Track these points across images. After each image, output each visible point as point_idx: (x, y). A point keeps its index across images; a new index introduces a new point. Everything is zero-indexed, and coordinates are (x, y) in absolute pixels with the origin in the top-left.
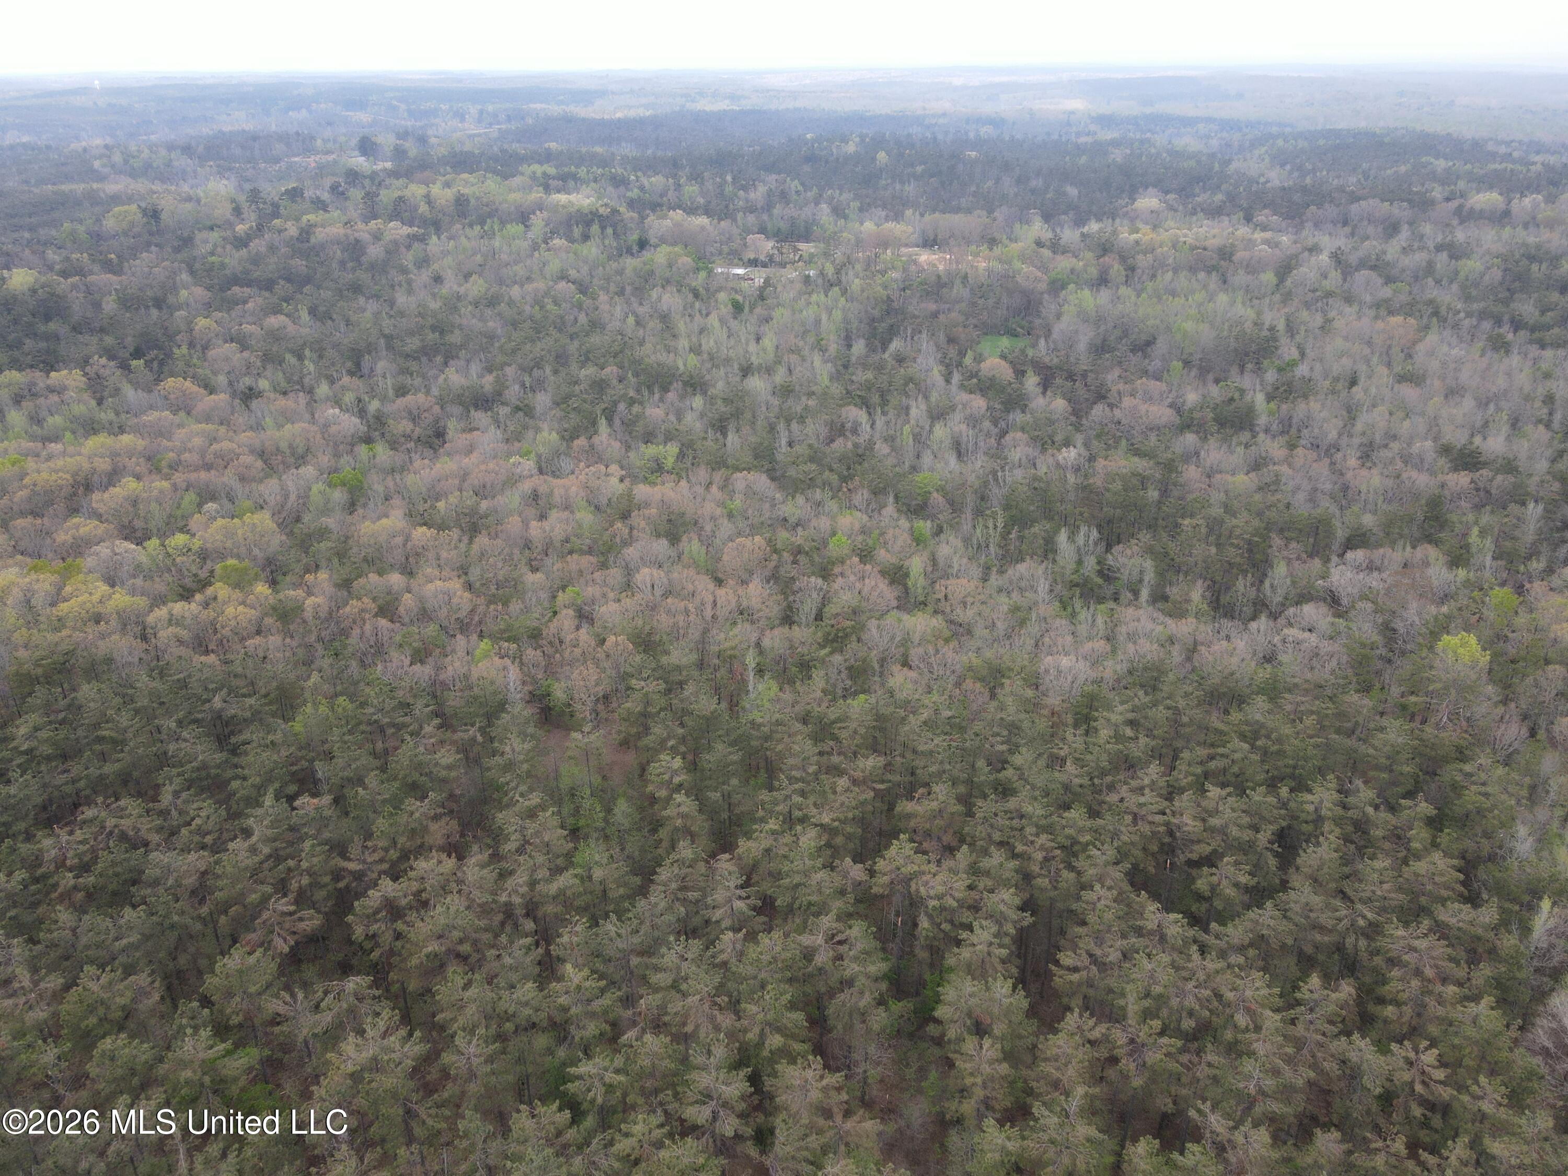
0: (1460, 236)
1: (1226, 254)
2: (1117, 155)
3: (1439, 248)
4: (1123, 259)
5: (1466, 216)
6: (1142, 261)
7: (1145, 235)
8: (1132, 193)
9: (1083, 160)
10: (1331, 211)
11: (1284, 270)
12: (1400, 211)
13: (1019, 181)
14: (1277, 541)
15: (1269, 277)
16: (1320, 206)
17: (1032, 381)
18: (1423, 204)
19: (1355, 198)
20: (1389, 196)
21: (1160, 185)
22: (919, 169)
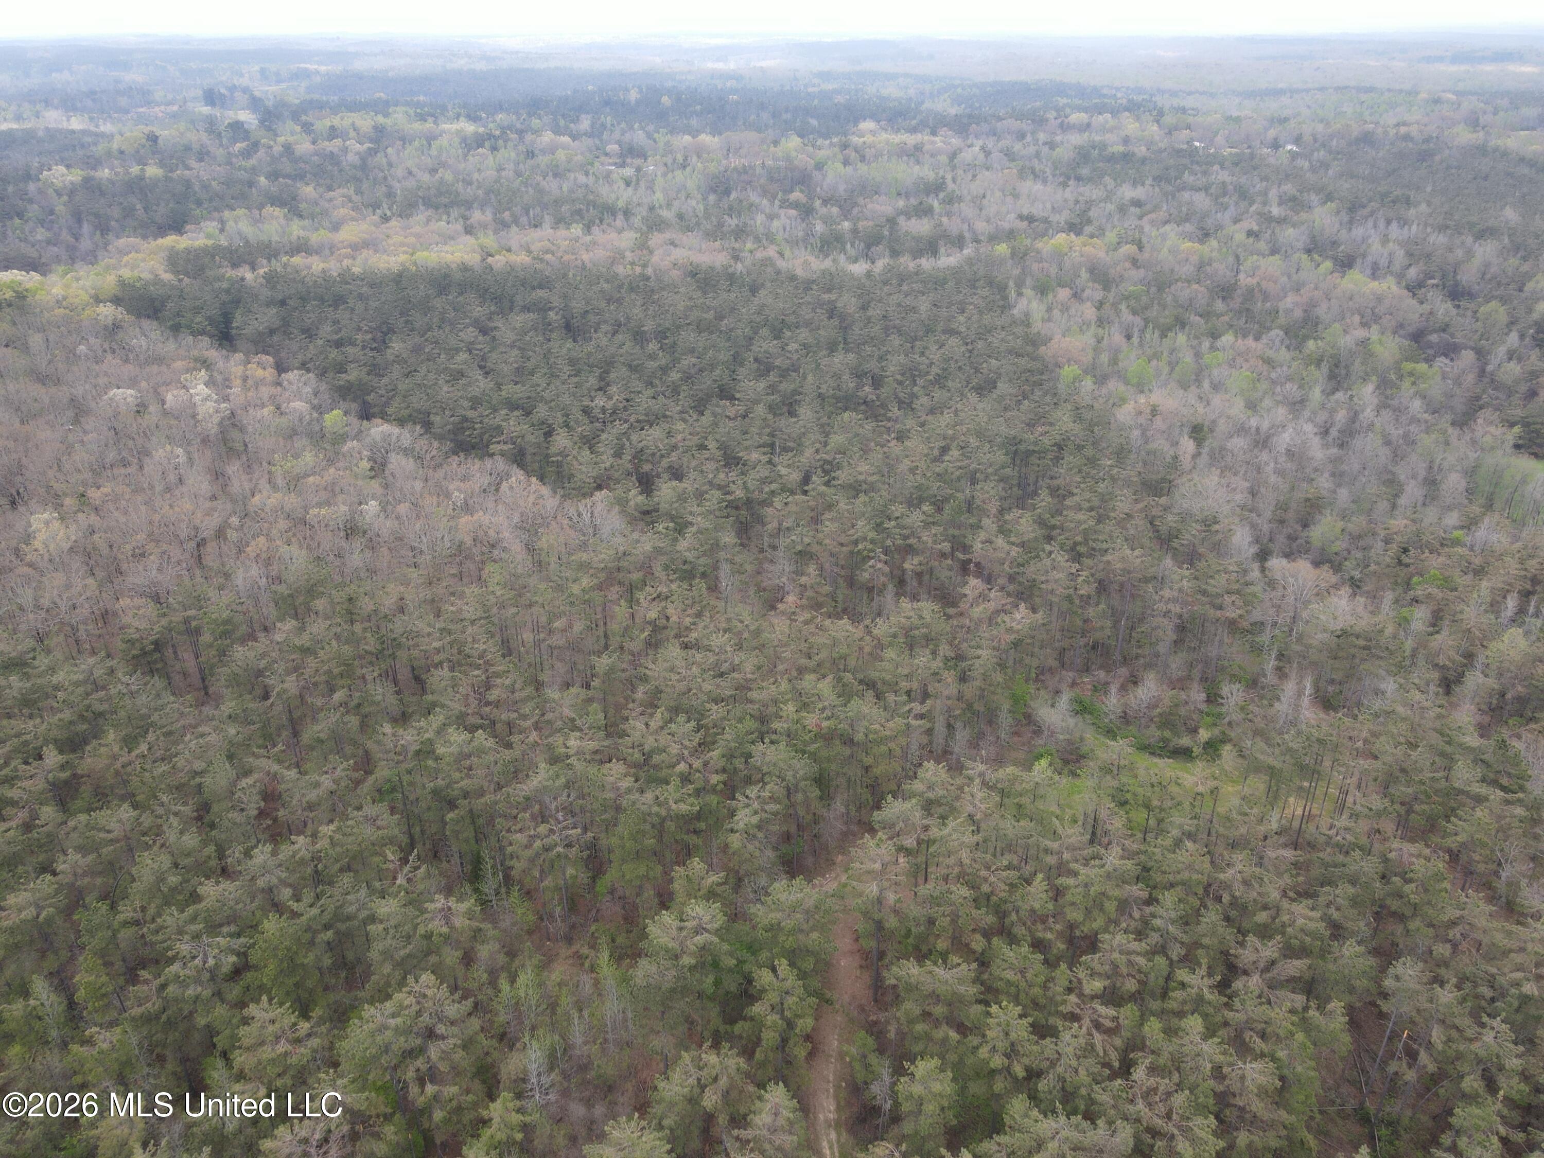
0: (1058, 138)
1: (918, 148)
2: (839, 99)
3: (1045, 144)
4: (856, 151)
5: (1065, 128)
6: (869, 153)
7: (869, 139)
8: (856, 122)
9: (816, 102)
10: (985, 127)
11: (953, 156)
12: (1026, 126)
13: (774, 116)
14: (941, 243)
15: (944, 159)
16: (978, 124)
17: (818, 203)
18: (1039, 121)
19: (1000, 119)
20: (1020, 117)
21: (874, 116)
22: (698, 107)
